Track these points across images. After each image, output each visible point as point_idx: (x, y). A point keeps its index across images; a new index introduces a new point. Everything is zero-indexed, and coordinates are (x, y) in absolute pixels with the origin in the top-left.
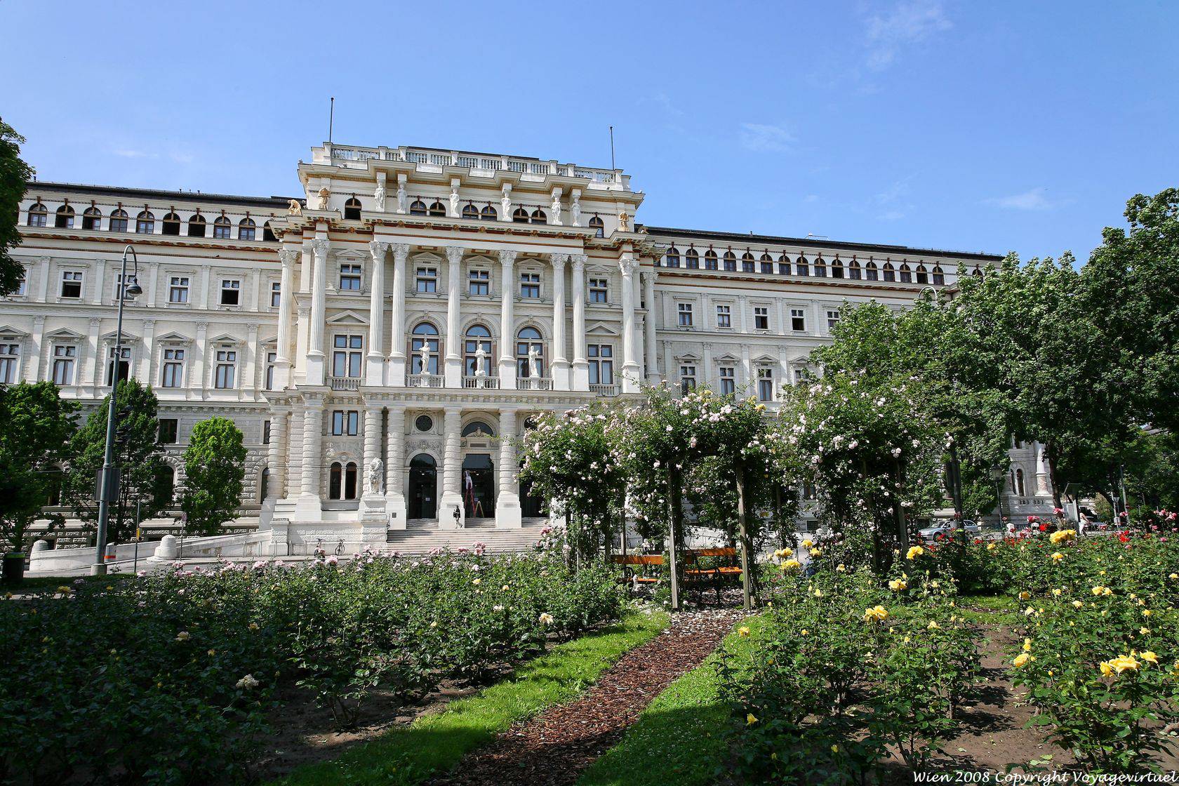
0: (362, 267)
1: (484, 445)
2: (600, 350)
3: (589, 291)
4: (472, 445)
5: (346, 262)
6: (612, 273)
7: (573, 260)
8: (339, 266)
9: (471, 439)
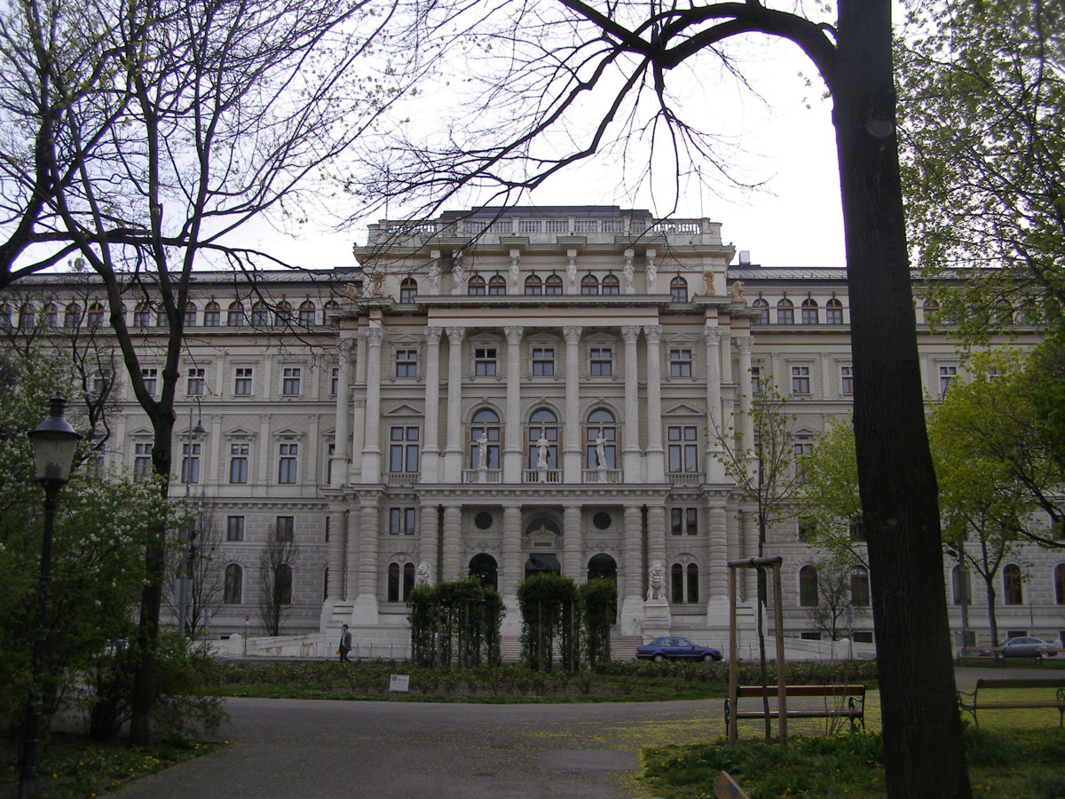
0: (418, 352)
1: (549, 544)
2: (683, 432)
3: (669, 364)
4: (536, 544)
5: (401, 347)
6: (697, 342)
7: (646, 331)
8: (394, 352)
9: (535, 537)
